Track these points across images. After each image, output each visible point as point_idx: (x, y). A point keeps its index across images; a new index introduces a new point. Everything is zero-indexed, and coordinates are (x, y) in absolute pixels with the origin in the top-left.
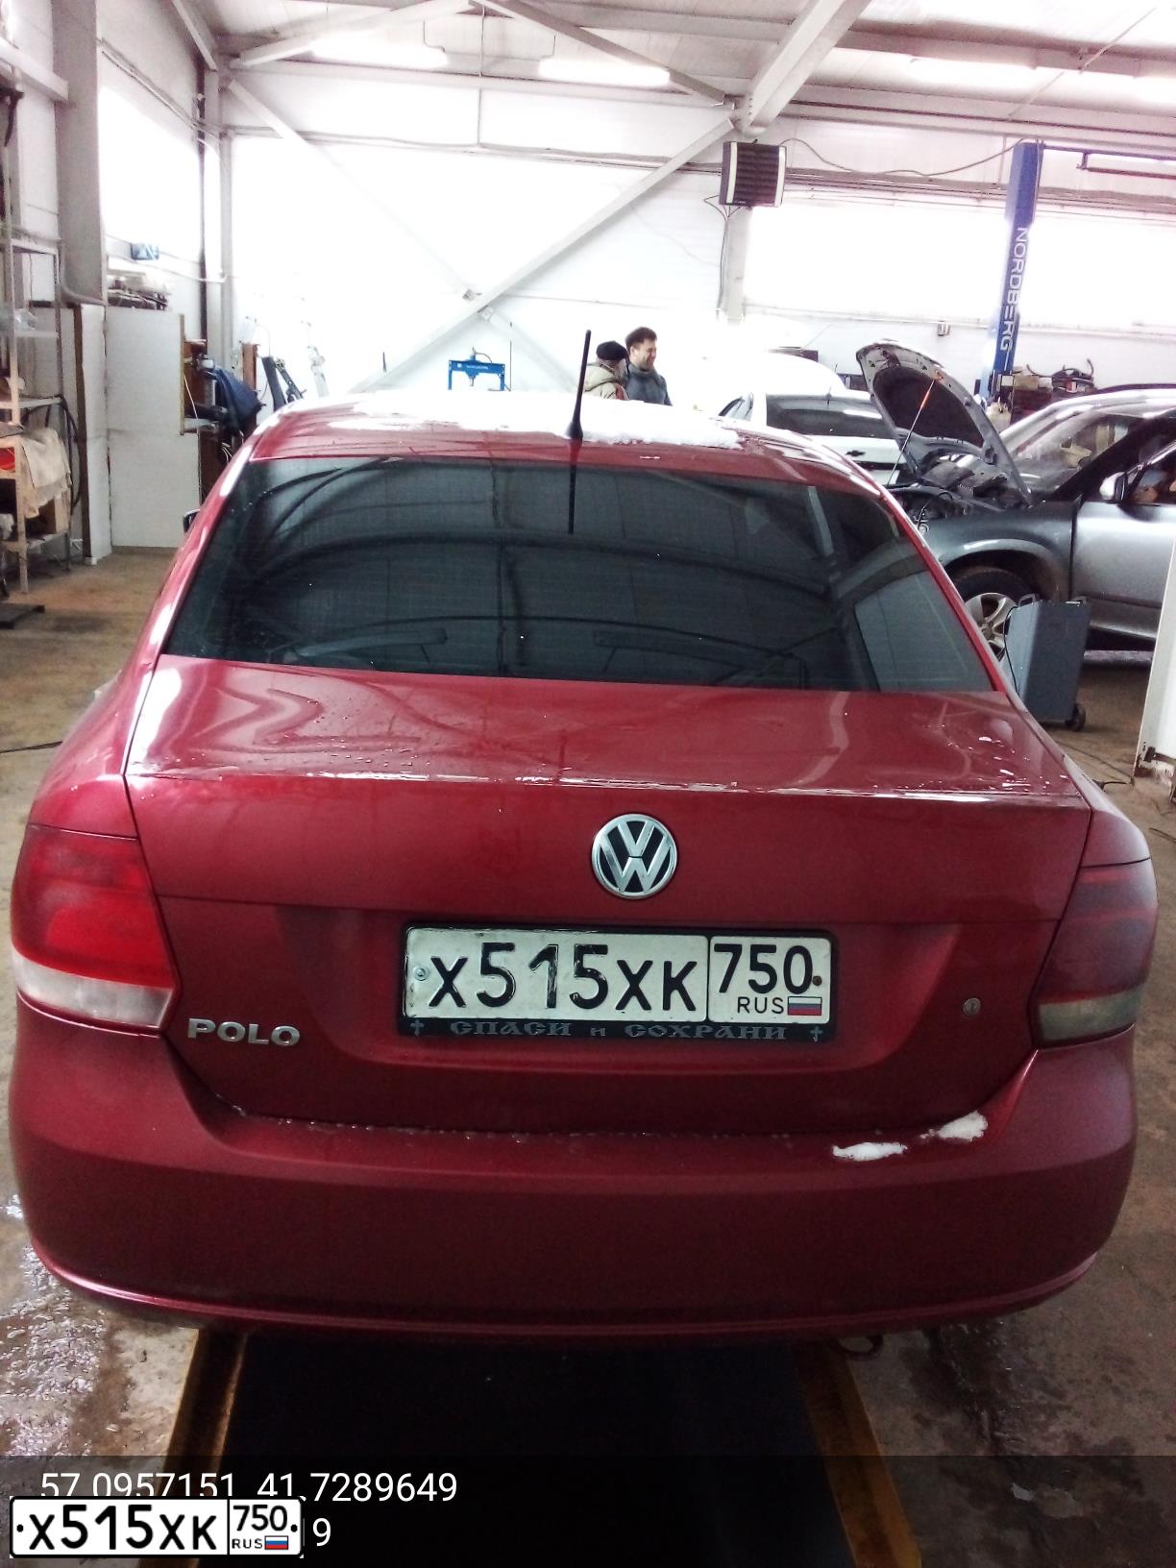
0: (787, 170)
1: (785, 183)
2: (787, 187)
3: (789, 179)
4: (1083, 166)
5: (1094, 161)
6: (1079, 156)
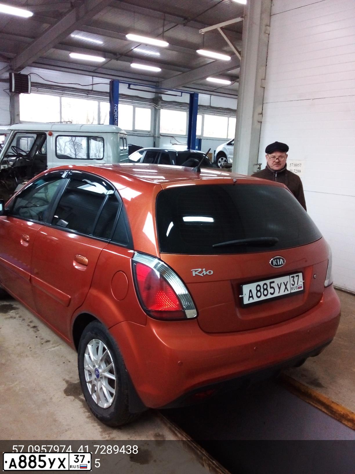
0: (31, 83)
1: (31, 86)
2: (32, 88)
3: (32, 86)
4: (129, 88)
5: (132, 86)
6: (127, 85)
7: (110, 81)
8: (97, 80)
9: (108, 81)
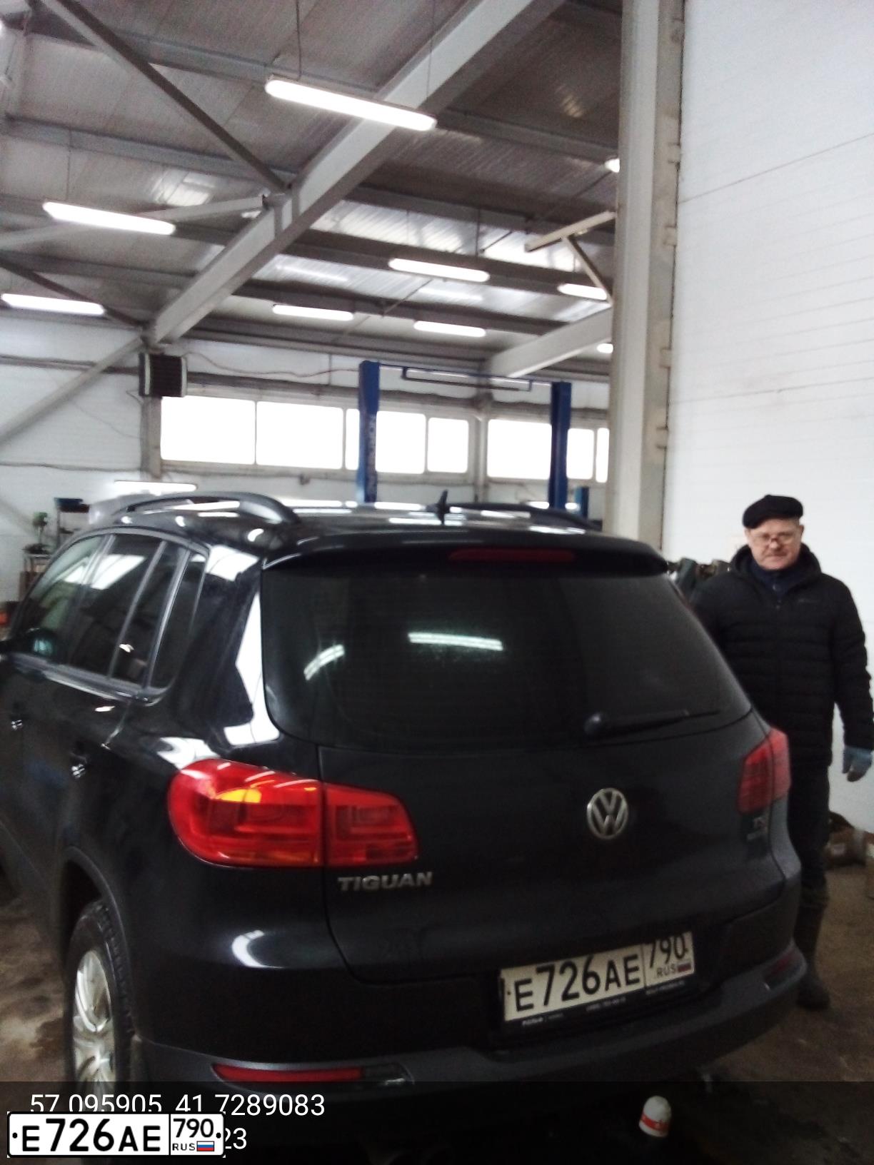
0: (189, 374)
1: (188, 382)
2: (191, 384)
3: (190, 380)
4: (404, 376)
5: (410, 373)
6: (400, 369)
7: (360, 364)
8: (337, 361)
9: (356, 362)
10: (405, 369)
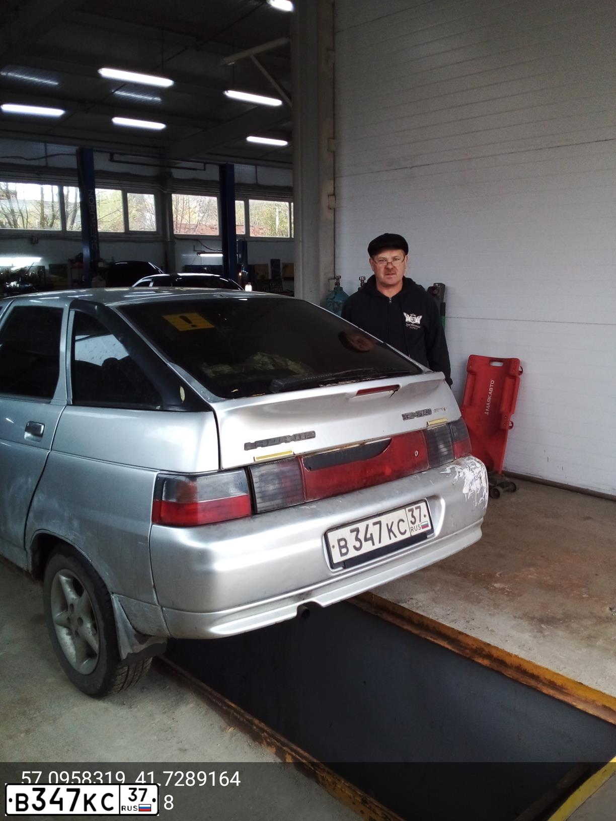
4: (112, 160)
5: (116, 157)
6: (109, 154)
7: (77, 151)
8: (53, 148)
9: (73, 149)
10: (112, 155)
